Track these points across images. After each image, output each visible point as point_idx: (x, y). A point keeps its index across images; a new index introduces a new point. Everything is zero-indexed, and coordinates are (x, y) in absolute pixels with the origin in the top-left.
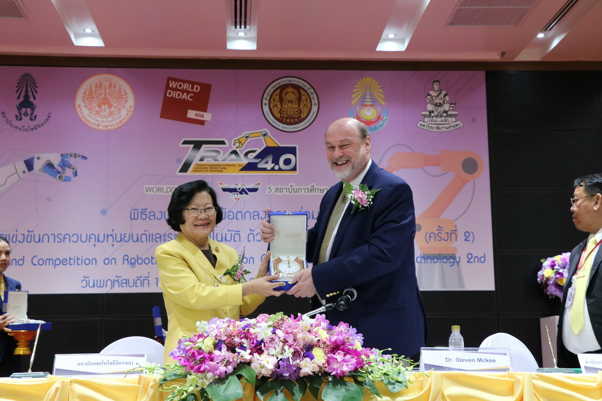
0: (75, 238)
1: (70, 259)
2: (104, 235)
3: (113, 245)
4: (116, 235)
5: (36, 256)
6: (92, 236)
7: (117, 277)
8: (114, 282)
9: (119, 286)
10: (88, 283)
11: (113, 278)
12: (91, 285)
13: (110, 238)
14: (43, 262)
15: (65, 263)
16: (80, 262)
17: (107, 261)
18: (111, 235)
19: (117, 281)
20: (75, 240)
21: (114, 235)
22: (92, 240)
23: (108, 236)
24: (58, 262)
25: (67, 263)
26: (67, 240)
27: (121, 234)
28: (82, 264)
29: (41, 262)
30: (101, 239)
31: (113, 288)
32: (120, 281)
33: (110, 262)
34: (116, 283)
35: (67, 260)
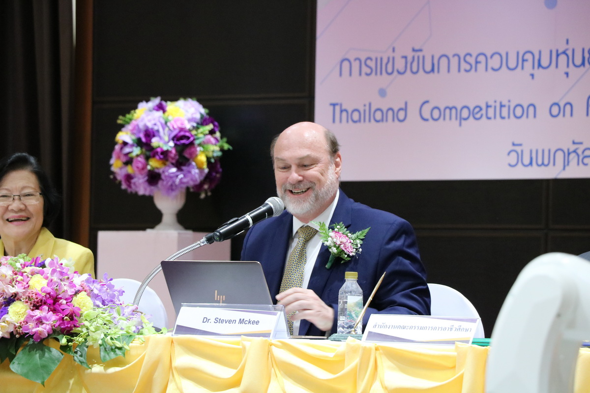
0: (495, 62)
1: (488, 106)
2: (551, 51)
3: (567, 74)
4: (573, 50)
5: (427, 102)
6: (528, 56)
7: (574, 143)
8: (569, 154)
9: (578, 164)
10: (519, 158)
11: (568, 146)
12: (527, 161)
13: (563, 59)
14: (441, 113)
15: (478, 116)
16: (505, 112)
17: (555, 110)
18: (564, 53)
19: (575, 151)
20: (497, 66)
21: (570, 53)
22: (528, 65)
23: (558, 55)
24: (465, 113)
25: (482, 116)
26: (481, 67)
27: (583, 50)
28: (509, 117)
29: (436, 114)
30: (545, 62)
31: (567, 168)
32: (580, 152)
33: (561, 111)
34: (573, 157)
35: (481, 109)
